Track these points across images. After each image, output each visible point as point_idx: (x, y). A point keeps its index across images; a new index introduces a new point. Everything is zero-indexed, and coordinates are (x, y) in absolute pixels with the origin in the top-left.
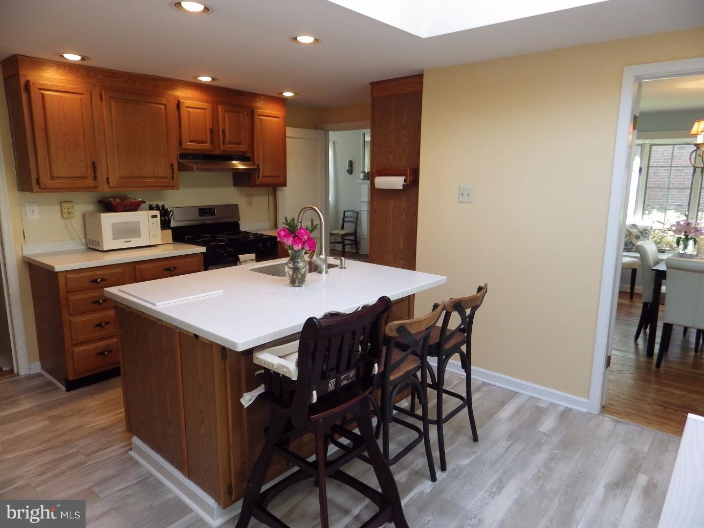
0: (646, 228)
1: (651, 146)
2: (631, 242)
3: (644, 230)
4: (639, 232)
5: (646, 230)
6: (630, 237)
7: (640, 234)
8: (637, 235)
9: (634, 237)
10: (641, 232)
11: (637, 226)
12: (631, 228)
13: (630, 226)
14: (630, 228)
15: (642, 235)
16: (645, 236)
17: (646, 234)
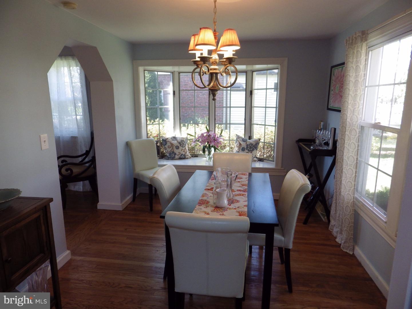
0: (183, 139)
1: (179, 73)
2: (173, 152)
3: (182, 141)
4: (178, 143)
5: (183, 141)
6: (172, 148)
7: (179, 145)
8: (177, 146)
9: (175, 147)
10: (180, 143)
11: (176, 138)
12: (173, 140)
13: (171, 139)
14: (171, 140)
15: (180, 145)
16: (182, 146)
17: (183, 144)
